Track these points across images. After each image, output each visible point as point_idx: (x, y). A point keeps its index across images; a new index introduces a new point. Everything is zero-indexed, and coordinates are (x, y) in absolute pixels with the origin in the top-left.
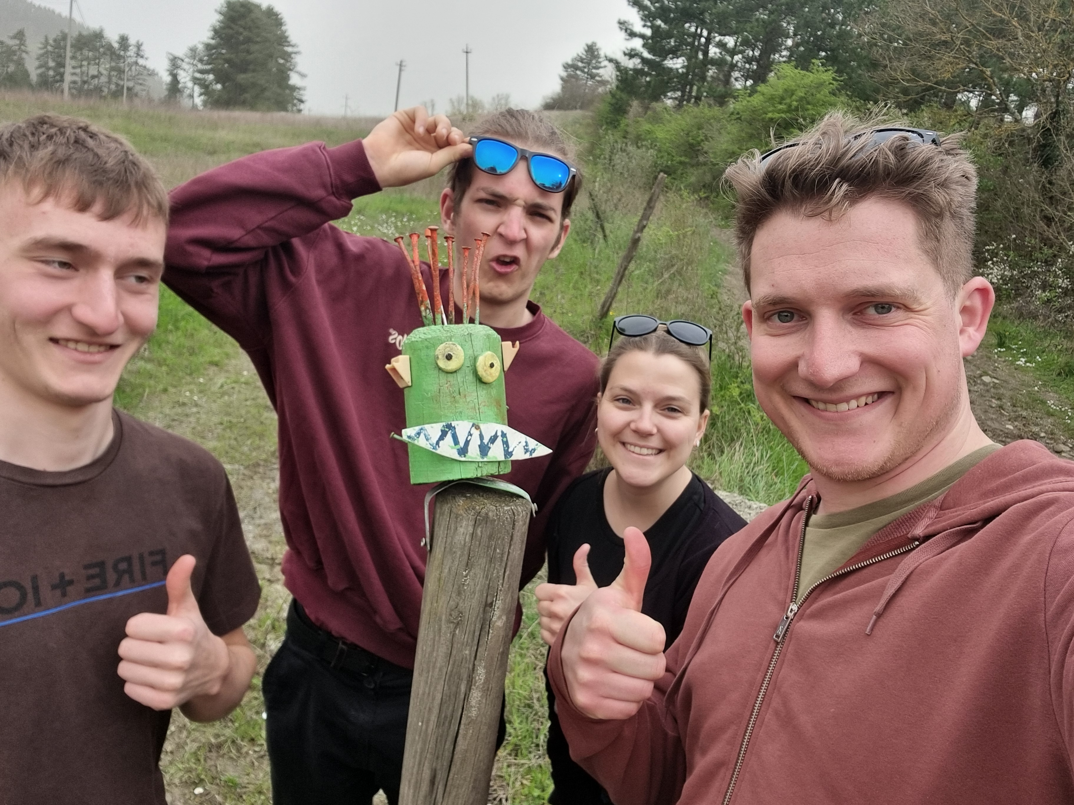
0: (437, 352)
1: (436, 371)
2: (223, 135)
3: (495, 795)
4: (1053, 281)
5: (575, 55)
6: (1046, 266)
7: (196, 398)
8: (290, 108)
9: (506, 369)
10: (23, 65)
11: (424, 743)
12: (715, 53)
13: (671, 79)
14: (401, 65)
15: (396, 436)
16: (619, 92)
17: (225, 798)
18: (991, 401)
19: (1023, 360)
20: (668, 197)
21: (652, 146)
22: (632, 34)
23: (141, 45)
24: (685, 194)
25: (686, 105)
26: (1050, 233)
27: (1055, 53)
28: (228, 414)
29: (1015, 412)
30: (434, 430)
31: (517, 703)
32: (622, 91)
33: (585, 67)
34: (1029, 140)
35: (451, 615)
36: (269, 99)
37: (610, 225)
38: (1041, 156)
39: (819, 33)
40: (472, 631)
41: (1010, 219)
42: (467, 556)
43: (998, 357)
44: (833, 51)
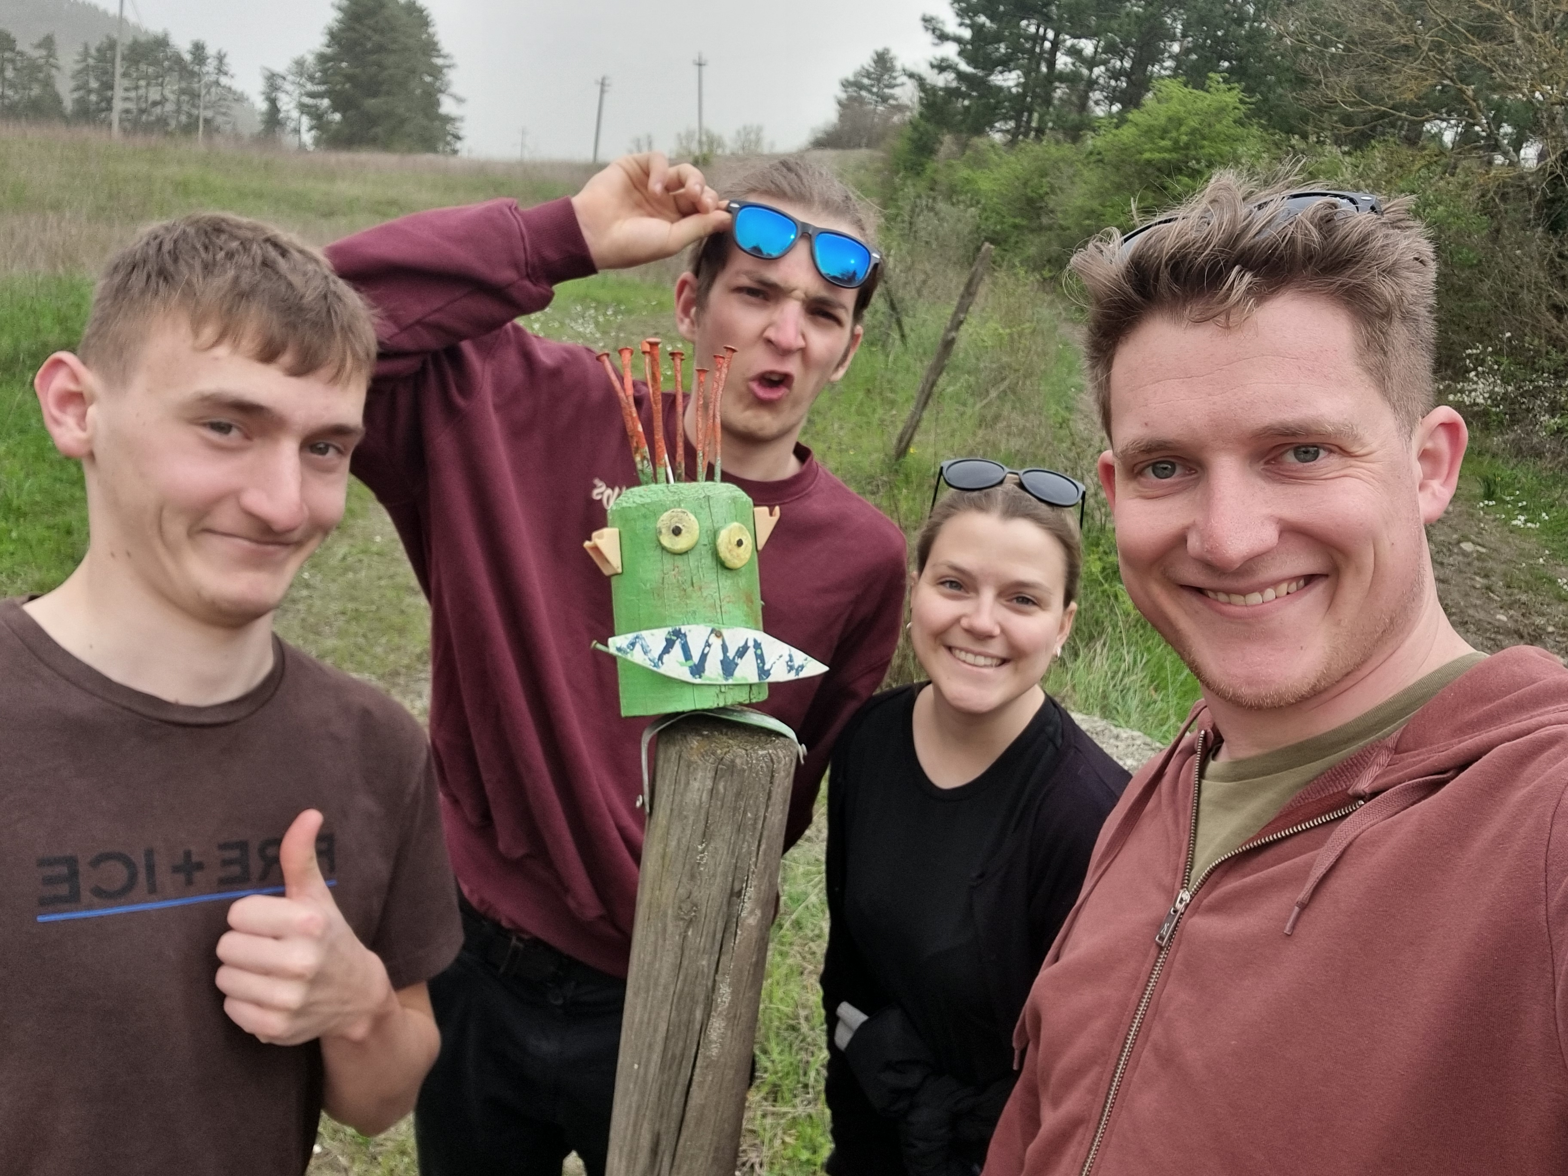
0: (659, 524)
1: (658, 552)
2: (345, 188)
3: (745, 1159)
4: (1566, 402)
5: (859, 68)
6: (1555, 379)
8: (440, 147)
9: (760, 548)
10: (53, 86)
11: (642, 1094)
12: (1066, 64)
13: (999, 103)
14: (603, 85)
15: (600, 647)
16: (923, 123)
17: (353, 1160)
18: (1473, 579)
19: (1522, 518)
20: (997, 278)
21: (975, 203)
22: (943, 37)
23: (225, 55)
24: (1022, 273)
25: (1023, 141)
26: (1560, 330)
28: (353, 599)
29: (1510, 595)
30: (656, 638)
31: (776, 1023)
32: (928, 120)
33: (872, 86)
34: (1531, 193)
35: (680, 908)
36: (410, 135)
37: (910, 320)
38: (1549, 216)
39: (1219, 33)
40: (711, 930)
41: (1503, 309)
42: (703, 822)
43: (1485, 513)
44: (1240, 59)
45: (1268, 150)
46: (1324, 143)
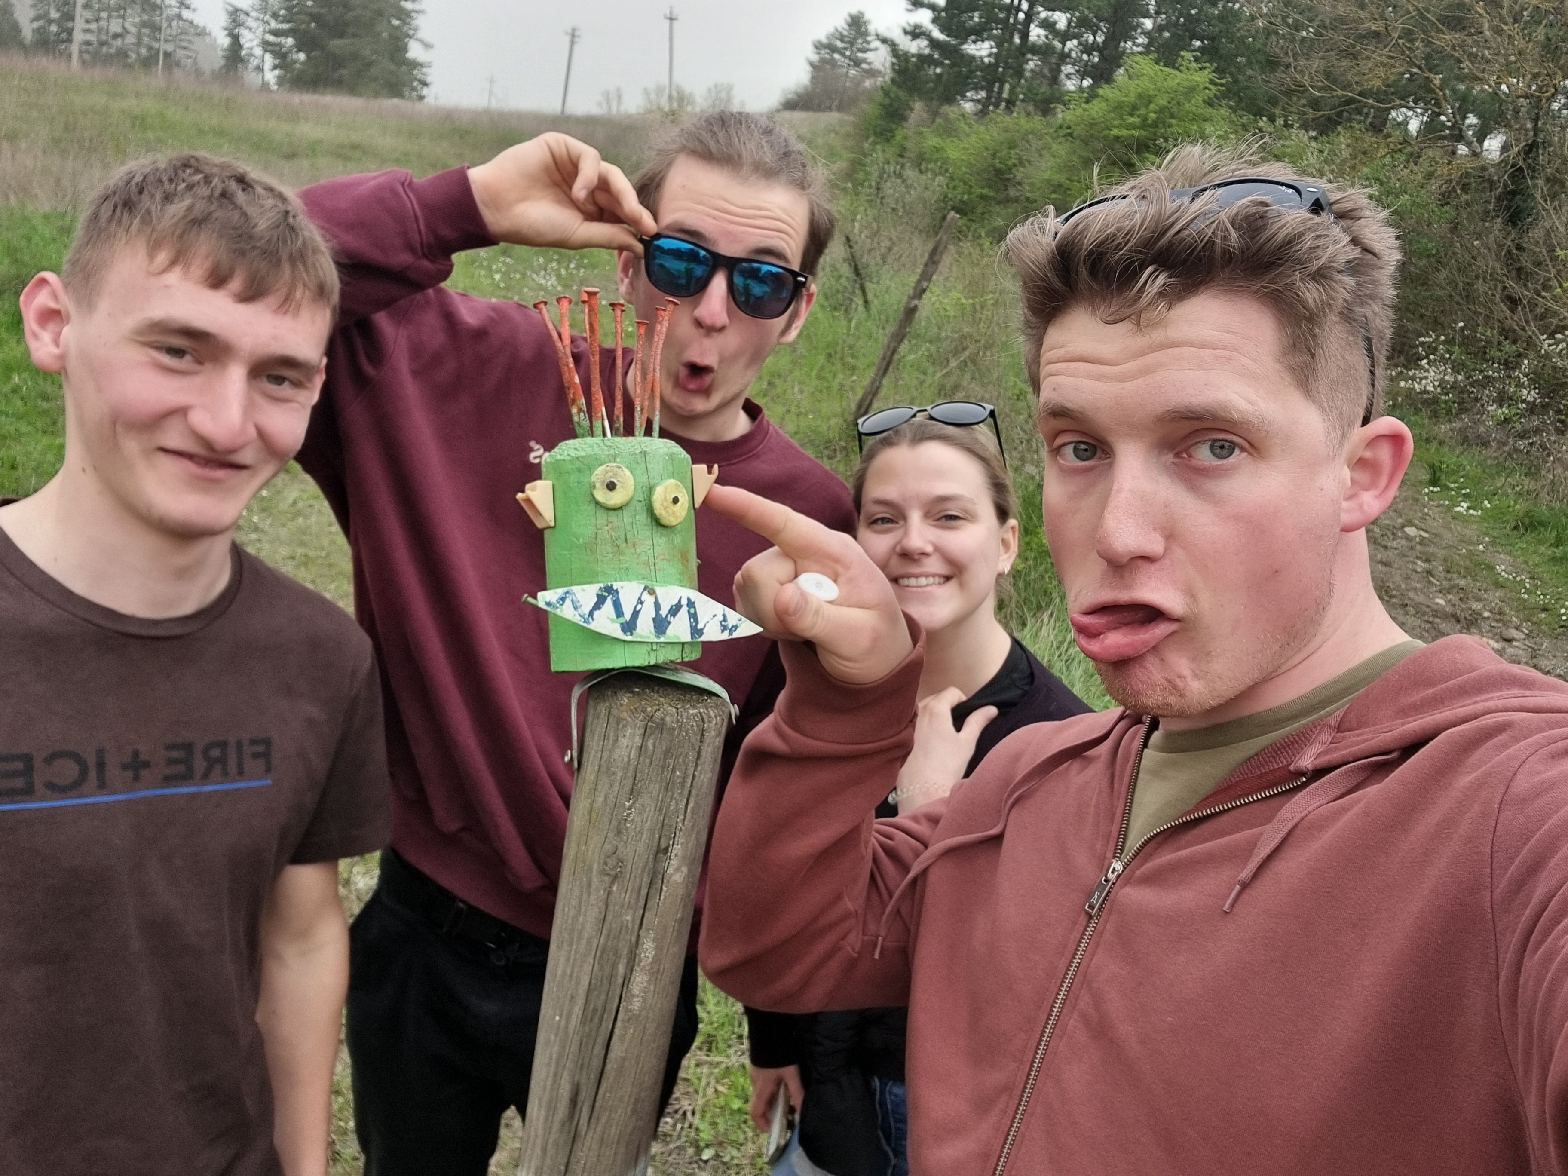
0: (593, 478)
1: (592, 506)
2: (308, 130)
3: (677, 1106)
4: (1515, 392)
5: (832, 30)
6: (1505, 370)
7: (255, 519)
8: (406, 93)
9: (697, 506)
10: (12, 14)
11: (563, 1045)
12: (1039, 36)
13: (971, 72)
14: (573, 36)
15: (530, 600)
16: (894, 89)
18: (1415, 563)
19: (1465, 505)
20: (962, 247)
21: (943, 171)
22: (917, 4)
24: (987, 243)
25: (993, 112)
26: (1513, 321)
27: (1536, 57)
28: (303, 544)
29: (1449, 580)
30: (587, 594)
32: (899, 85)
33: (846, 49)
34: (1492, 184)
35: (606, 863)
36: (376, 79)
37: (874, 286)
38: (1508, 208)
39: (1193, 12)
40: (636, 887)
41: (1458, 298)
42: (631, 779)
43: (1430, 499)
44: (1212, 39)
45: (1236, 132)
46: (1292, 126)
